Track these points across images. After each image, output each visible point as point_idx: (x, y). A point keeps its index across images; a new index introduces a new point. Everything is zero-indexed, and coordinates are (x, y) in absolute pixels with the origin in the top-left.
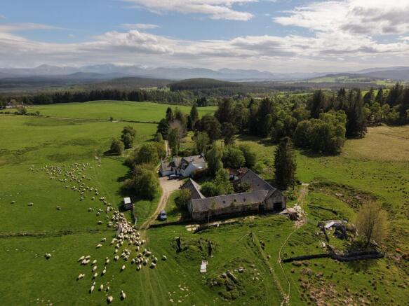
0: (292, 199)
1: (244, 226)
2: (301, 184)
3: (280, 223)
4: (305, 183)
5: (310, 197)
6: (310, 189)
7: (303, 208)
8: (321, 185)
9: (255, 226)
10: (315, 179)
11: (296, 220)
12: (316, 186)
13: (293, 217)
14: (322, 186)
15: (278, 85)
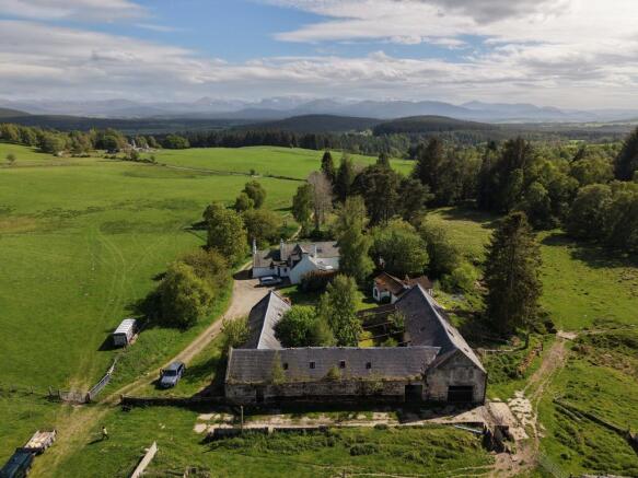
0: (513, 376)
1: (339, 446)
2: (555, 332)
3: (446, 452)
4: (567, 330)
5: (568, 377)
6: (578, 349)
7: (539, 410)
8: (611, 342)
9: (368, 451)
10: (595, 323)
11: (500, 449)
12: (595, 342)
13: (495, 440)
14: (613, 346)
15: (569, 130)
